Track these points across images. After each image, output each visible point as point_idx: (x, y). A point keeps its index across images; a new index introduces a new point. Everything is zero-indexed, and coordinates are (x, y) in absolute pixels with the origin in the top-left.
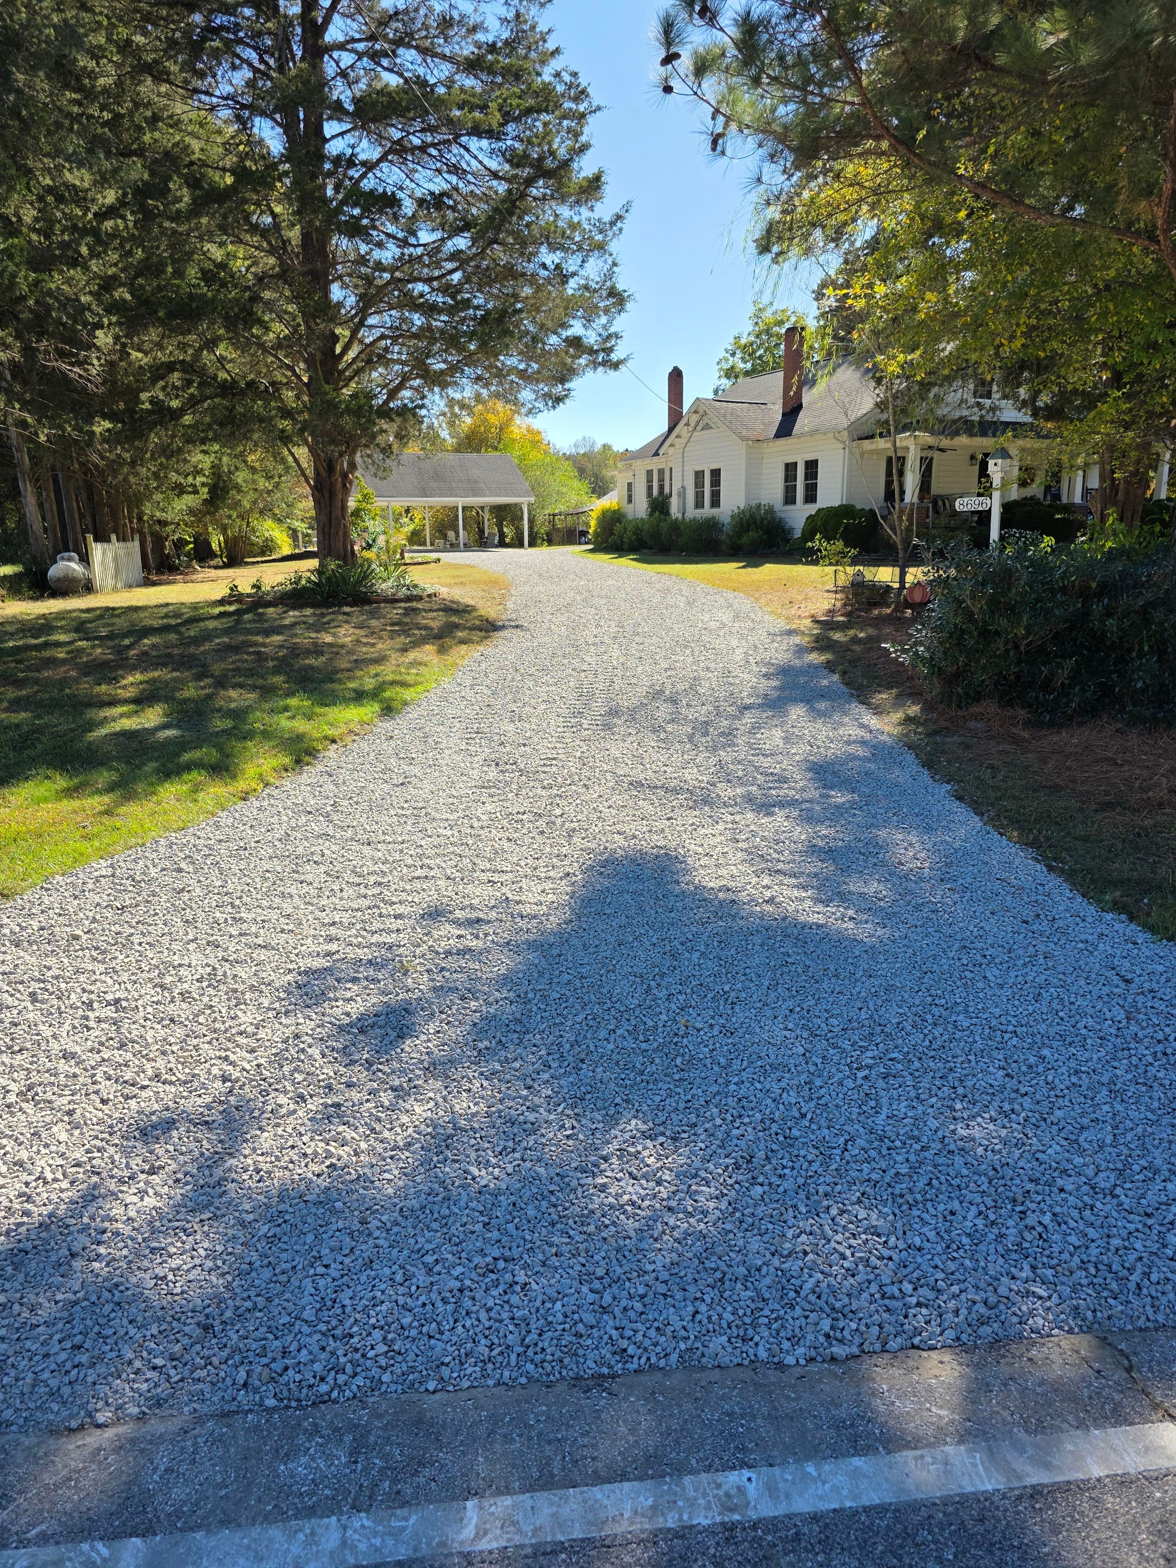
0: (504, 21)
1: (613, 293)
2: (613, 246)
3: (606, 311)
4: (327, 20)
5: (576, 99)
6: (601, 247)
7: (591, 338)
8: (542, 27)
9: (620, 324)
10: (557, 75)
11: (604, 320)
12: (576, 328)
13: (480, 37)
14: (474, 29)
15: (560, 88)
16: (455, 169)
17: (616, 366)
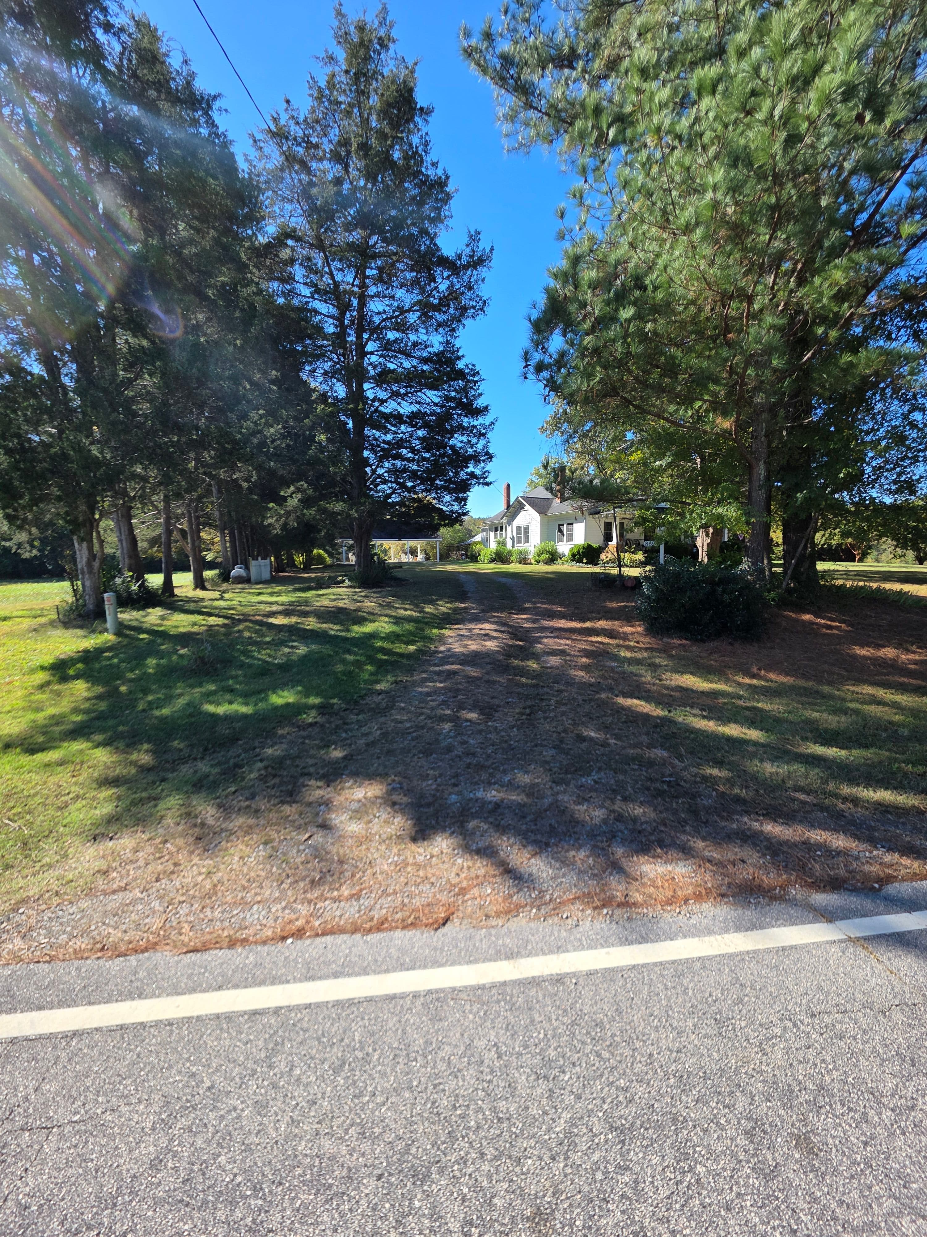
0: (441, 343)
1: (487, 453)
2: (489, 435)
3: (484, 461)
4: (366, 343)
5: (474, 375)
6: (484, 435)
7: (478, 472)
8: (457, 346)
9: (489, 466)
10: (467, 365)
11: (482, 465)
12: (471, 469)
13: (429, 349)
14: (426, 347)
15: (467, 371)
16: (419, 403)
17: (488, 484)
